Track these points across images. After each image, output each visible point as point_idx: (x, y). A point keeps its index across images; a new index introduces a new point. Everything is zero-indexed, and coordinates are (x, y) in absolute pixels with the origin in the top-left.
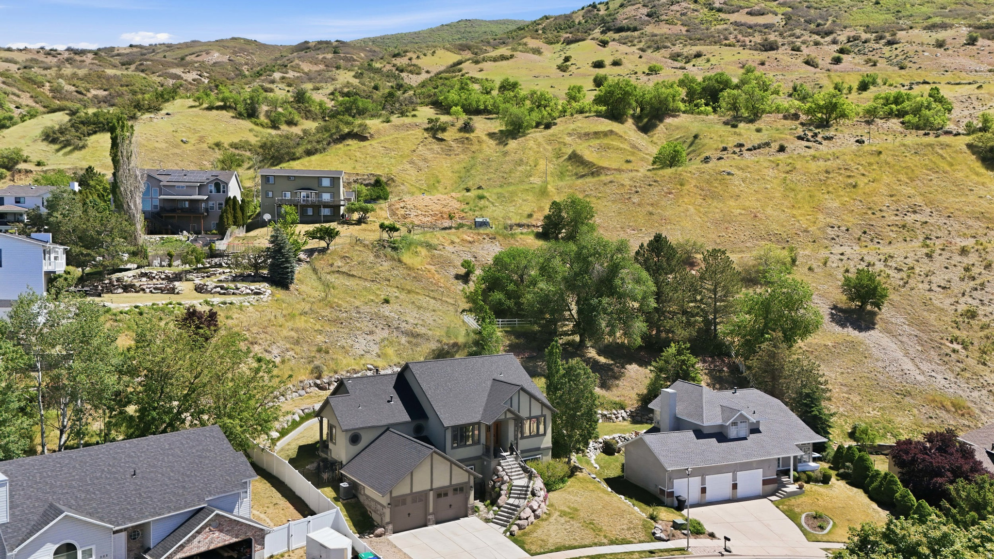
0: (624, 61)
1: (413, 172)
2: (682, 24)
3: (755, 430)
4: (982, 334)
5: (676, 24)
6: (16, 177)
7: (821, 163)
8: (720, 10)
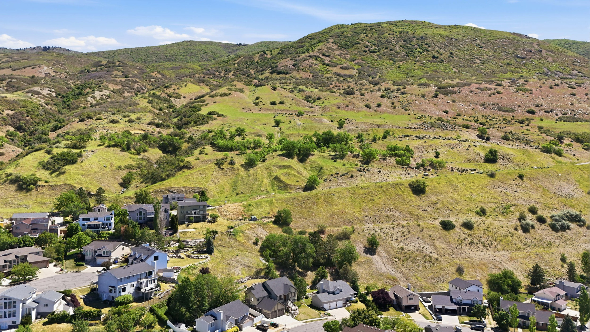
0: (285, 101)
1: (213, 185)
2: (310, 72)
3: (341, 291)
4: (404, 255)
5: (307, 72)
6: (38, 188)
7: (364, 190)
8: (328, 65)
